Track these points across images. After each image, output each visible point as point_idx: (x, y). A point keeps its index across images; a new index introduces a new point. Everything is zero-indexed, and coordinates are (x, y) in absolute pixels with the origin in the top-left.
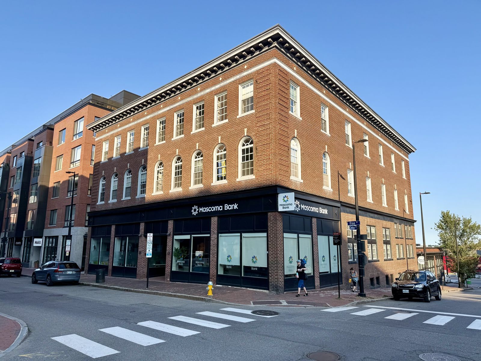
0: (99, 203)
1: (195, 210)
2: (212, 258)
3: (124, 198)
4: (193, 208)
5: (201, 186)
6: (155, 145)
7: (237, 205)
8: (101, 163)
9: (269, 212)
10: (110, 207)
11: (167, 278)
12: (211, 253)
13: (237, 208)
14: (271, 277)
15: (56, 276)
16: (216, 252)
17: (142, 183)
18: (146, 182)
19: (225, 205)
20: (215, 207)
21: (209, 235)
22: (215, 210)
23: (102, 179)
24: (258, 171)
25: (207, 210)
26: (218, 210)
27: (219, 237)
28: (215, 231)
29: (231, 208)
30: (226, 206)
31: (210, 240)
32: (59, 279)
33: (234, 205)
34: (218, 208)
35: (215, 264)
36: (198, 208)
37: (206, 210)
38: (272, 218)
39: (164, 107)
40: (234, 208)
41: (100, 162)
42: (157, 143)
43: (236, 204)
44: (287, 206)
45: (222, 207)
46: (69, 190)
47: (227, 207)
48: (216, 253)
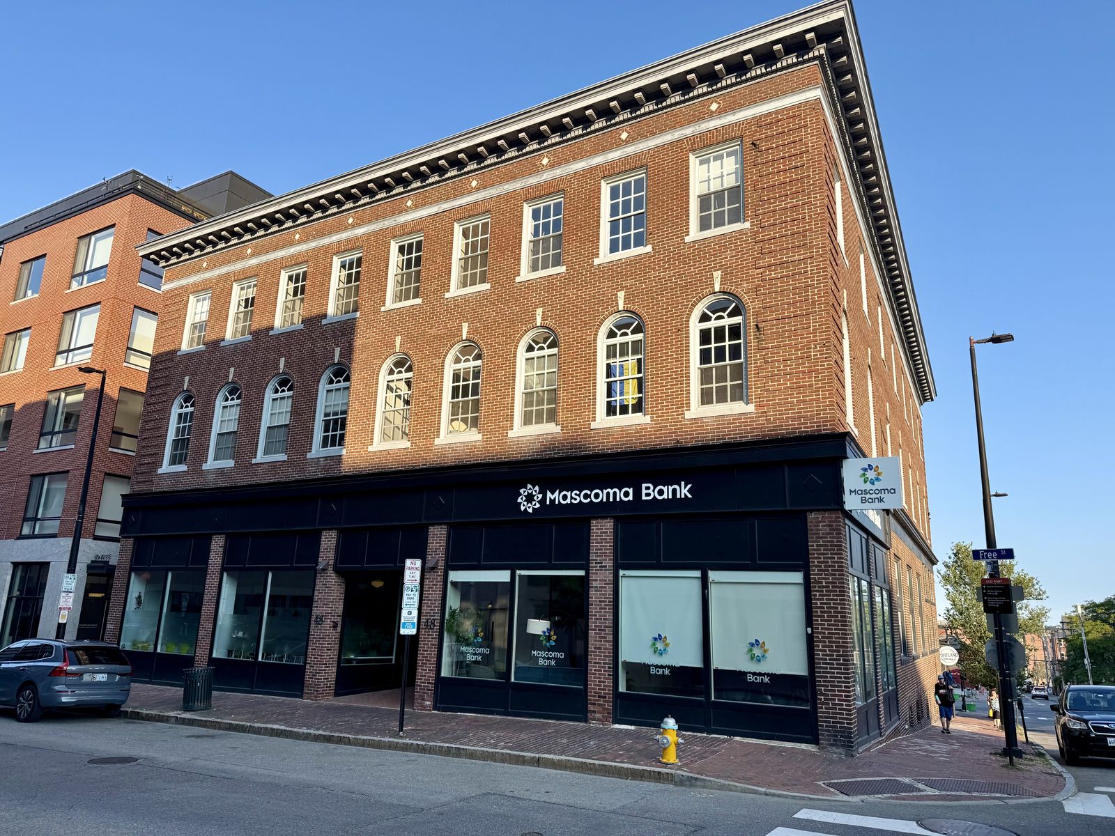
0: (166, 468)
1: (530, 498)
2: (597, 642)
3: (260, 457)
4: (522, 491)
5: (549, 429)
6: (383, 309)
7: (689, 486)
8: (179, 353)
9: (811, 511)
10: (210, 482)
11: (423, 699)
12: (592, 626)
13: (690, 496)
14: (823, 703)
15: (57, 688)
16: (610, 623)
17: (326, 415)
18: (344, 412)
19: (644, 486)
20: (605, 492)
21: (581, 573)
22: (605, 500)
23: (179, 400)
24: (768, 390)
25: (575, 497)
26: (618, 499)
27: (620, 578)
28: (605, 560)
29: (665, 496)
30: (648, 488)
31: (589, 587)
32: (64, 699)
33: (676, 486)
34: (615, 494)
35: (609, 660)
36: (542, 491)
37: (572, 498)
38: (823, 530)
39: (416, 207)
40: (678, 496)
41: (174, 352)
42: (390, 304)
43: (683, 483)
44: (878, 496)
45: (631, 491)
46: (45, 431)
47: (649, 492)
48: (610, 627)
